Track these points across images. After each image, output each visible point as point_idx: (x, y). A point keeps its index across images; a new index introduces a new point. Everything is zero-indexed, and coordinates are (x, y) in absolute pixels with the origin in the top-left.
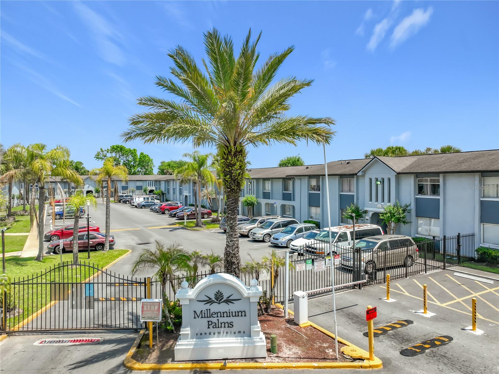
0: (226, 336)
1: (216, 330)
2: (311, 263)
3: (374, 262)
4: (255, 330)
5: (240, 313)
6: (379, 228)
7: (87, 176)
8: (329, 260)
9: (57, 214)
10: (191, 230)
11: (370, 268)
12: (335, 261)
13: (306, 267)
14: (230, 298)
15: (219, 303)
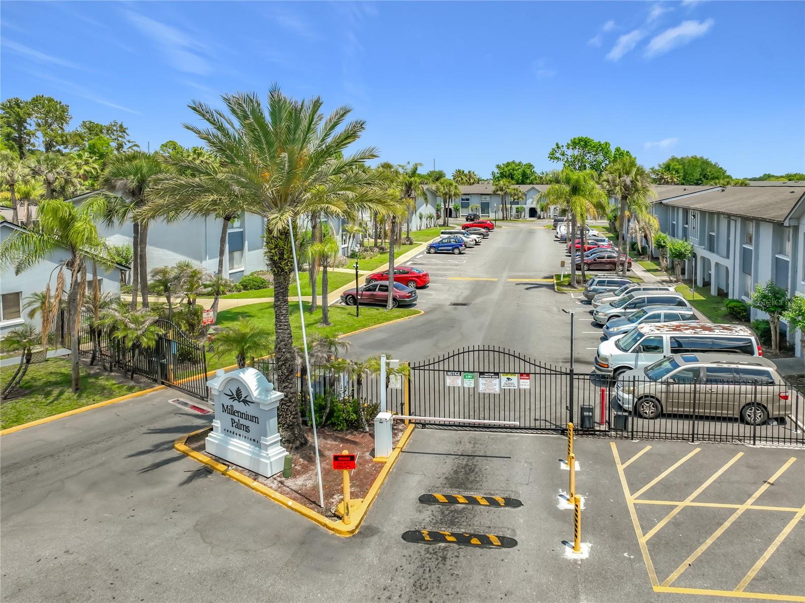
0: (244, 442)
1: (238, 431)
2: (472, 378)
3: (657, 399)
4: (264, 442)
5: (254, 419)
6: (750, 339)
7: (531, 186)
8: (508, 379)
9: (431, 247)
10: (556, 290)
11: (648, 409)
12: (521, 383)
13: (463, 383)
14: (247, 399)
15: (239, 402)
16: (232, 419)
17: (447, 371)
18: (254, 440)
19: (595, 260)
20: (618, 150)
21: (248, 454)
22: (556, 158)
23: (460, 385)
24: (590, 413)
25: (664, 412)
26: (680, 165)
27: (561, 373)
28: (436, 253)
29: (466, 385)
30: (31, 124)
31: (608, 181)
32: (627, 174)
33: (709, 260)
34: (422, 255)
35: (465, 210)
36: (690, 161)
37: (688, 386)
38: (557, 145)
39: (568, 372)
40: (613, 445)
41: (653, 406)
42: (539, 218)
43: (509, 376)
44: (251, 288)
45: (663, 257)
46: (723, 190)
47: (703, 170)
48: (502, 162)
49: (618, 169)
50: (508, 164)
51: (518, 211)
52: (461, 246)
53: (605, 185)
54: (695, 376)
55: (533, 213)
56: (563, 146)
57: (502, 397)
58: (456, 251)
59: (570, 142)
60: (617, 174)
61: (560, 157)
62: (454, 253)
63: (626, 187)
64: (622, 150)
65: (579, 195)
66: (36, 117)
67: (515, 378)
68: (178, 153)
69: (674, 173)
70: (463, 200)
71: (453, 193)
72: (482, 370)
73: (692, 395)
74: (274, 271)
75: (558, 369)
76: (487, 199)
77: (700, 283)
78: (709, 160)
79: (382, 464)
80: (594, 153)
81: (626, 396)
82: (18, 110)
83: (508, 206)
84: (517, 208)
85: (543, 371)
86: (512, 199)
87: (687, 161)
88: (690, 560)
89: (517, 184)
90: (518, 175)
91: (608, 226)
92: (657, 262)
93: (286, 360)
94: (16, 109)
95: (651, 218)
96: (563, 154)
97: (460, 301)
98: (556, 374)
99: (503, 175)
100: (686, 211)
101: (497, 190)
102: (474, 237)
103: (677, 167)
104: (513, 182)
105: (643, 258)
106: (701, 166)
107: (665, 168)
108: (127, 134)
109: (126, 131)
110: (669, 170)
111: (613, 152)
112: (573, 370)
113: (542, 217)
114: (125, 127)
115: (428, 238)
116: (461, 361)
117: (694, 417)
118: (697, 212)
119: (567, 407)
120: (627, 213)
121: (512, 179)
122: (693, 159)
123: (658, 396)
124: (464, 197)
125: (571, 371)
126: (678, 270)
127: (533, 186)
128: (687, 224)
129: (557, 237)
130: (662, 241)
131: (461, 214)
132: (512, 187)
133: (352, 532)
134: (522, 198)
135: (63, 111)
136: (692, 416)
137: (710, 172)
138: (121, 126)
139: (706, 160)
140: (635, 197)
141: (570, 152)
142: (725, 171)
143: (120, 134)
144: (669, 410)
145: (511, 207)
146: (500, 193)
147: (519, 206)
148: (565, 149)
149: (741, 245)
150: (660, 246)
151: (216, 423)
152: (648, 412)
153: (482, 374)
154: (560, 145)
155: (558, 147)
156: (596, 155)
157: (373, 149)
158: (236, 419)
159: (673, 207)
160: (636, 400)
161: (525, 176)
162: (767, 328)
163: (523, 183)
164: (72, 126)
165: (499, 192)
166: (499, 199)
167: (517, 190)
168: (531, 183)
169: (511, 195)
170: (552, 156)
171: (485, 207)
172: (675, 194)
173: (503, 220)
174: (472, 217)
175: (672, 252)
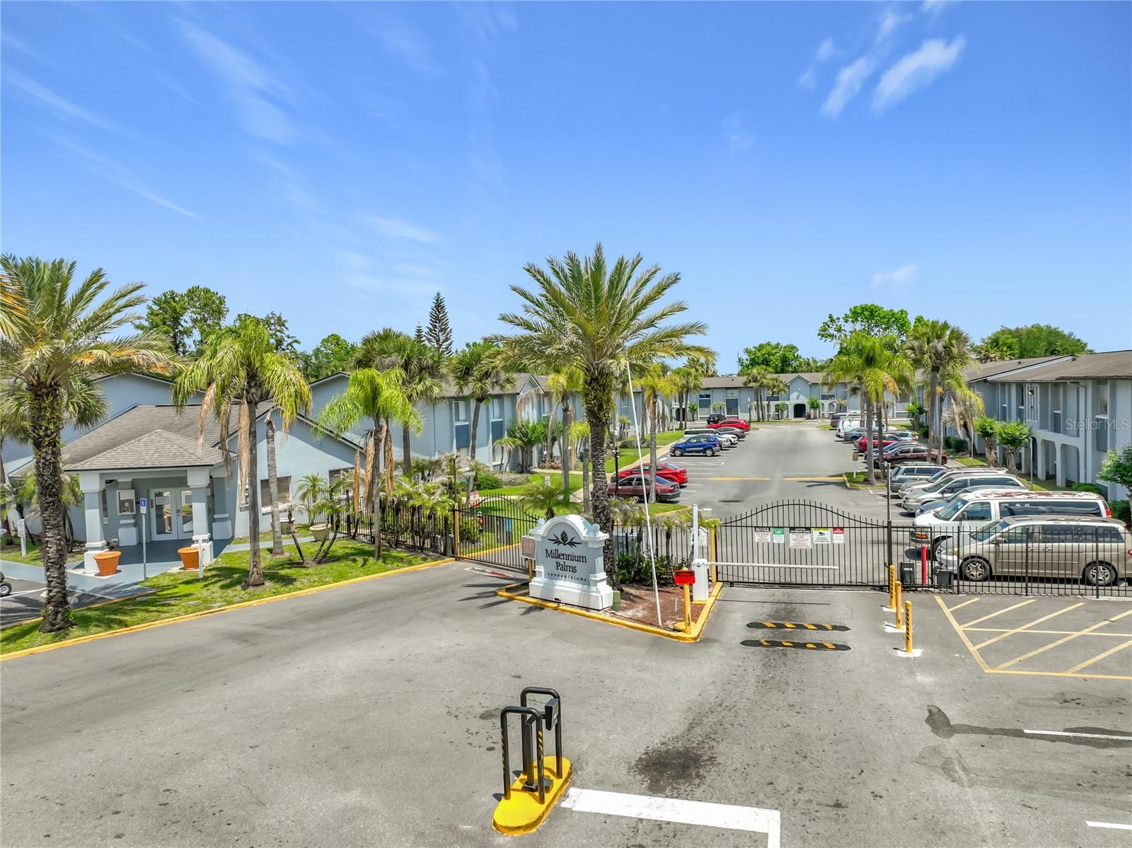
0: (571, 581)
1: (563, 573)
2: (782, 534)
3: (985, 560)
4: (593, 579)
5: (581, 559)
6: (1097, 503)
7: (795, 375)
8: (821, 533)
9: (676, 448)
10: (849, 486)
11: (975, 571)
12: (835, 538)
13: (772, 538)
14: (573, 541)
15: (565, 545)
16: (557, 562)
17: (755, 527)
18: (582, 579)
19: (896, 454)
20: (919, 320)
21: (577, 591)
22: (830, 336)
23: (769, 541)
24: (911, 569)
25: (994, 574)
26: (1013, 337)
27: (878, 527)
28: (682, 455)
29: (775, 541)
30: (186, 320)
31: (912, 349)
32: (937, 338)
33: (1053, 443)
34: (665, 458)
35: (705, 410)
36: (1029, 332)
37: (1019, 545)
38: (831, 317)
39: (886, 525)
40: (938, 599)
41: (981, 567)
42: (809, 417)
43: (822, 531)
44: (485, 488)
45: (990, 448)
46: (1074, 360)
47: (1050, 344)
48: (752, 344)
49: (925, 334)
50: (761, 347)
51: (778, 408)
52: (715, 445)
53: (909, 354)
54: (1028, 535)
55: (799, 411)
56: (838, 319)
57: (814, 552)
58: (709, 453)
59: (848, 313)
60: (925, 339)
61: (835, 333)
62: (706, 456)
63: (937, 355)
64: (926, 320)
65: (876, 367)
66: (192, 312)
67: (828, 533)
68: (342, 348)
69: (1005, 349)
70: (701, 396)
71: (692, 385)
72: (792, 525)
73: (1024, 554)
74: (593, 422)
75: (875, 523)
76: (735, 395)
77: (1041, 474)
78: (1060, 330)
79: (702, 606)
80: (883, 326)
81: (950, 558)
82: (174, 304)
83: (765, 403)
84: (777, 405)
85: (858, 524)
86: (771, 393)
87: (1024, 332)
88: (1021, 658)
89: (776, 373)
90: (776, 360)
91: (909, 423)
92: (982, 458)
93: (604, 507)
94: (172, 303)
95: (973, 395)
96: (839, 330)
97: (730, 498)
98: (872, 528)
99: (754, 363)
100: (1020, 386)
101: (750, 381)
102: (730, 436)
103: (1009, 341)
104: (770, 369)
105: (963, 455)
106: (1046, 339)
107: (992, 343)
108: (287, 328)
109: (286, 324)
110: (997, 345)
111: (913, 323)
112: (891, 522)
113: (812, 417)
114: (283, 318)
115: (666, 442)
116: (770, 516)
117: (1027, 579)
118: (1035, 385)
119: (885, 564)
120: (939, 389)
121: (767, 365)
122: (1035, 330)
123: (986, 555)
124: (703, 393)
125: (889, 523)
126: (1012, 461)
127: (797, 374)
128: (1023, 405)
129: (839, 436)
130: (989, 428)
131: (699, 416)
132: (769, 376)
133: (695, 639)
134: (784, 391)
135: (221, 304)
136: (1024, 578)
137: (1061, 346)
138: (279, 319)
139: (1055, 329)
140: (949, 368)
141: (848, 327)
142: (1086, 344)
143: (279, 328)
144: (997, 571)
145: (768, 405)
146: (755, 388)
147: (779, 402)
148: (842, 322)
149: (1093, 416)
150: (986, 434)
151: (539, 568)
152: (975, 574)
153: (792, 529)
154: (835, 318)
155: (832, 321)
156: (888, 328)
157: (681, 303)
158: (561, 562)
159: (1003, 384)
160: (961, 561)
161: (785, 361)
162: (1125, 507)
163: (783, 371)
164: (228, 321)
165: (752, 384)
166: (752, 394)
167: (777, 381)
168: (795, 371)
169: (769, 387)
170: (824, 333)
171: (732, 406)
172: (1005, 369)
173: (759, 421)
174: (716, 418)
175: (1002, 437)
